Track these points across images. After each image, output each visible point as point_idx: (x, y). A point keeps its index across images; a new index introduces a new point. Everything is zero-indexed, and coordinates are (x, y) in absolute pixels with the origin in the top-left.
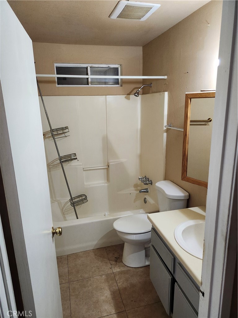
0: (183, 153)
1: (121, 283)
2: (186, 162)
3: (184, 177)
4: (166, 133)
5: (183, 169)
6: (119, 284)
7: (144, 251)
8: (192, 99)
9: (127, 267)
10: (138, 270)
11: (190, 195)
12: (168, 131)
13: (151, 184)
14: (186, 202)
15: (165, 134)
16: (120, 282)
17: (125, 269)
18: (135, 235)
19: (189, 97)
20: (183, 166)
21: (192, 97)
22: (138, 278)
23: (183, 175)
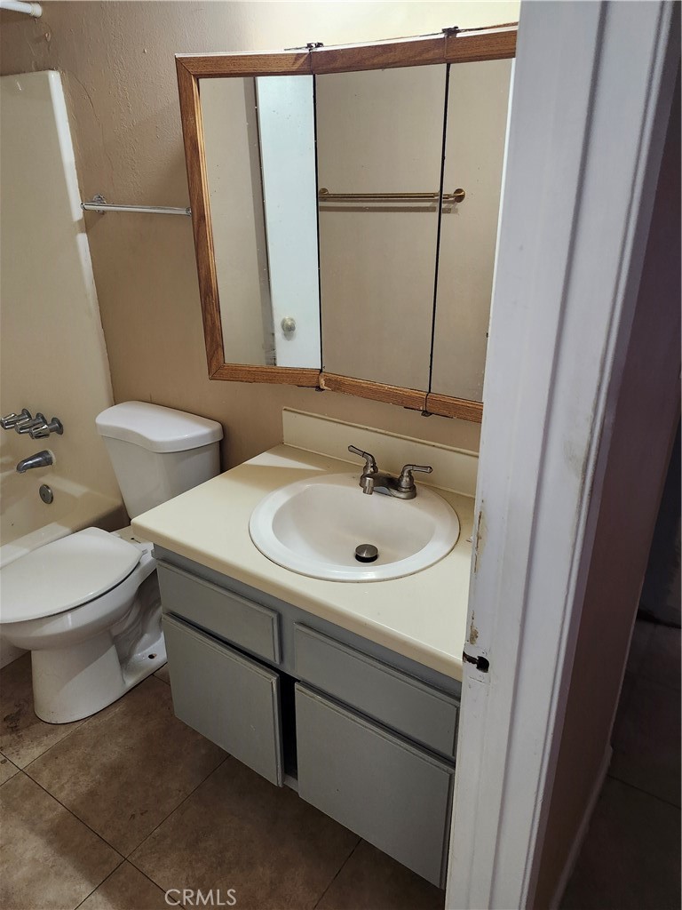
0: (203, 283)
1: (68, 787)
2: (216, 315)
3: (217, 366)
4: (85, 235)
5: (212, 340)
6: (62, 796)
7: (112, 651)
8: (201, 81)
9: (63, 728)
10: (106, 718)
11: (224, 429)
12: (91, 223)
13: (60, 429)
14: (215, 452)
15: (82, 240)
16: (62, 788)
17: (62, 735)
18: (69, 616)
19: (191, 72)
20: (208, 328)
21: (204, 71)
22: (120, 740)
23: (214, 363)
